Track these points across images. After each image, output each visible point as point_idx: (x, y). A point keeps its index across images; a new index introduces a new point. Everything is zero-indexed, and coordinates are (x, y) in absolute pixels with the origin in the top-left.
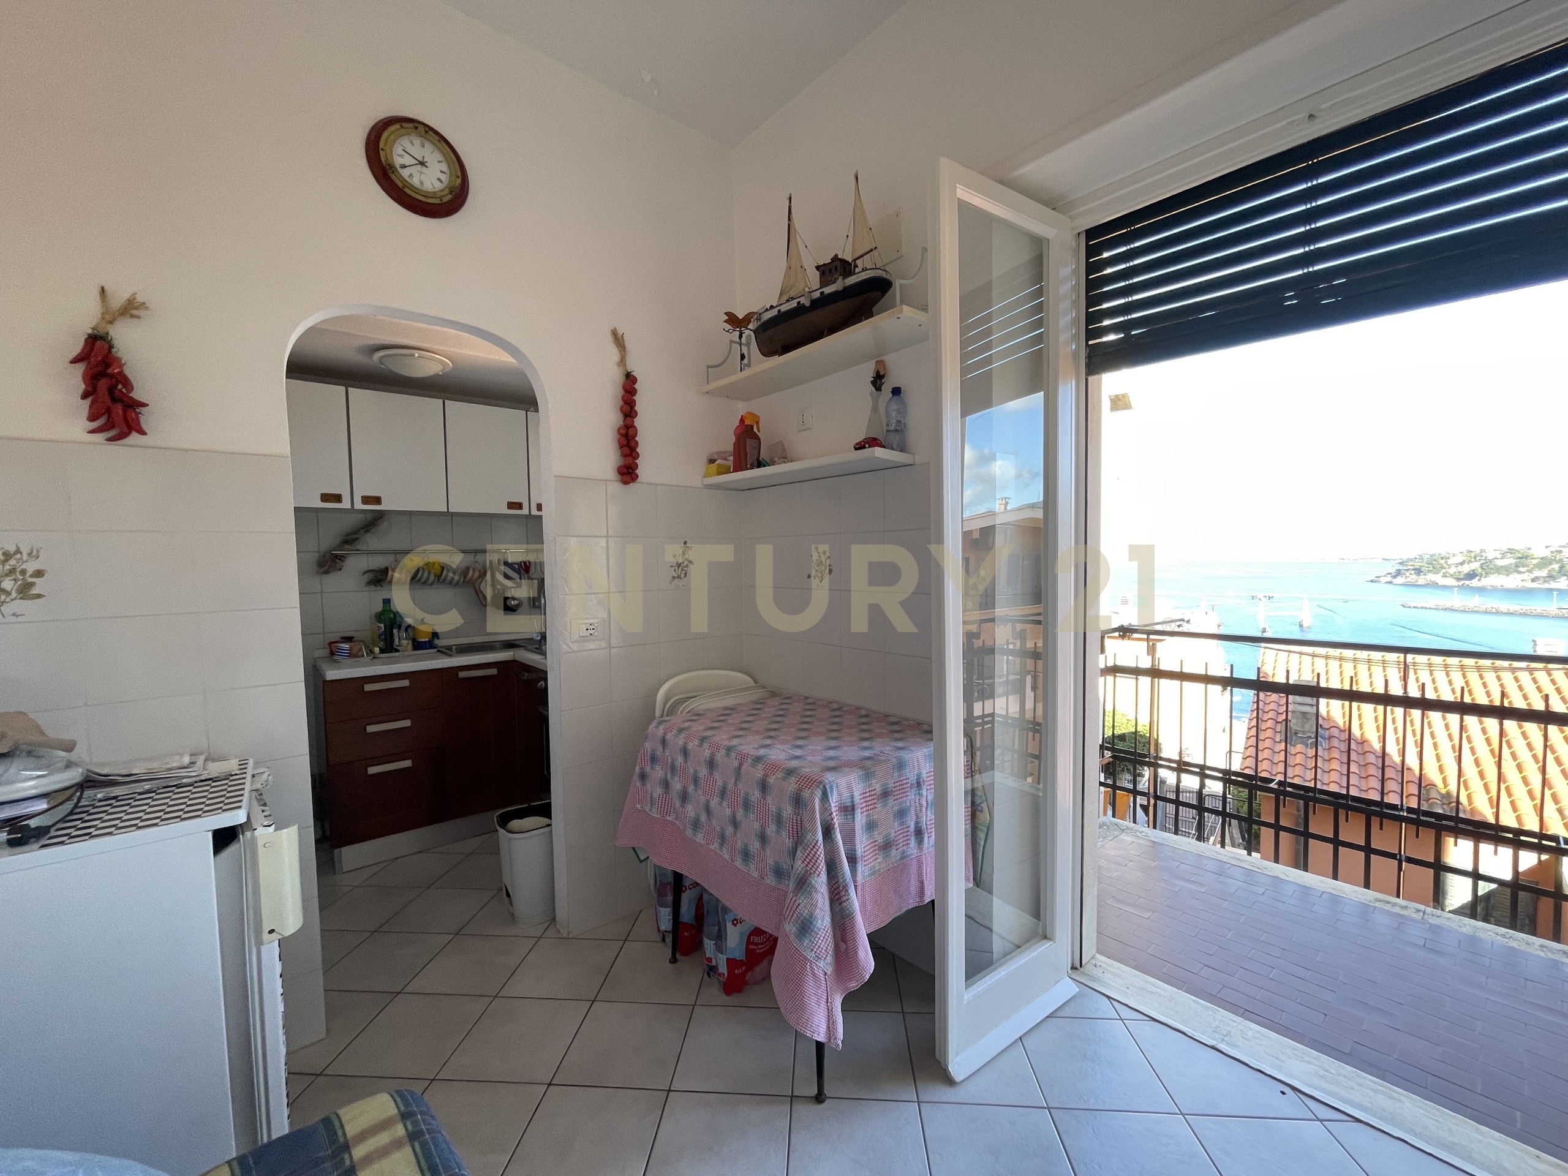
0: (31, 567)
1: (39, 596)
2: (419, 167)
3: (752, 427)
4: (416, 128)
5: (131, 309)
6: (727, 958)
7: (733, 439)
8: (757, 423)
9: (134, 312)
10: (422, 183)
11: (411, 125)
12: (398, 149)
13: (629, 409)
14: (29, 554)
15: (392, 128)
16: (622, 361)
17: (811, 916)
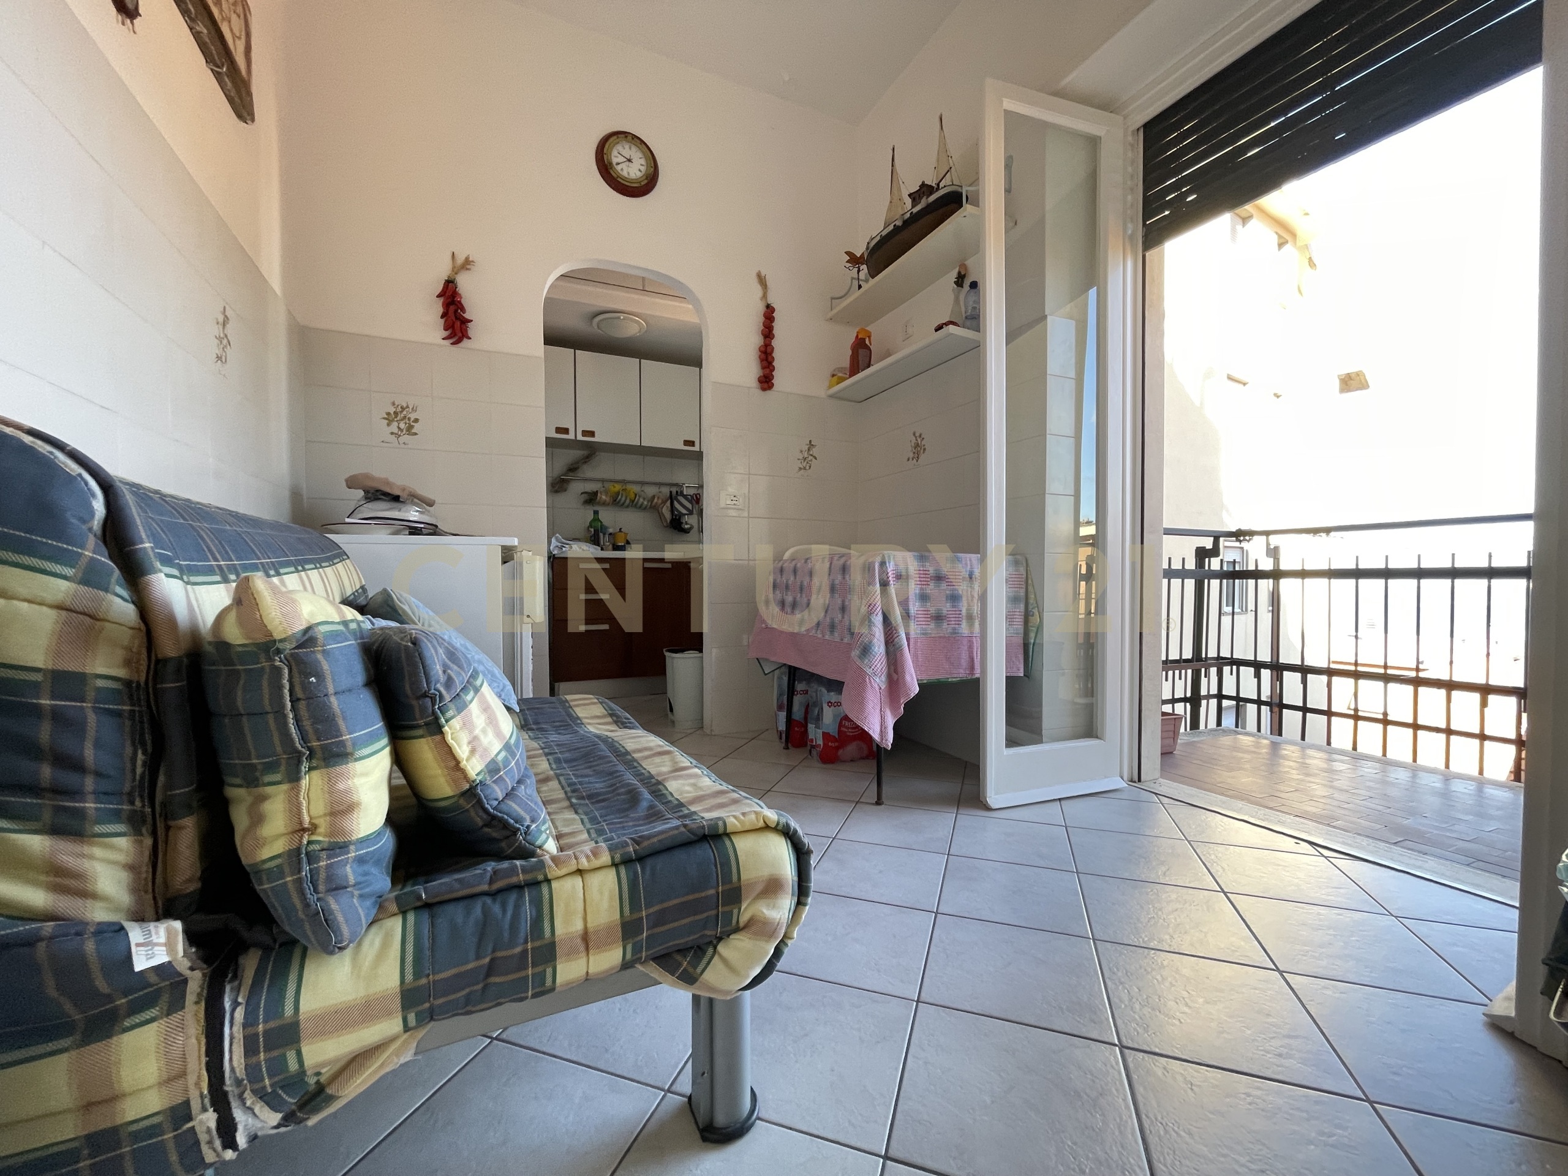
0: (413, 416)
1: (416, 434)
2: (627, 163)
3: (864, 339)
4: (626, 137)
5: (467, 264)
6: (824, 733)
7: (850, 352)
8: (869, 337)
9: (468, 267)
10: (628, 173)
11: (623, 136)
12: (615, 153)
13: (768, 333)
14: (413, 409)
15: (611, 139)
16: (765, 296)
17: (871, 642)
